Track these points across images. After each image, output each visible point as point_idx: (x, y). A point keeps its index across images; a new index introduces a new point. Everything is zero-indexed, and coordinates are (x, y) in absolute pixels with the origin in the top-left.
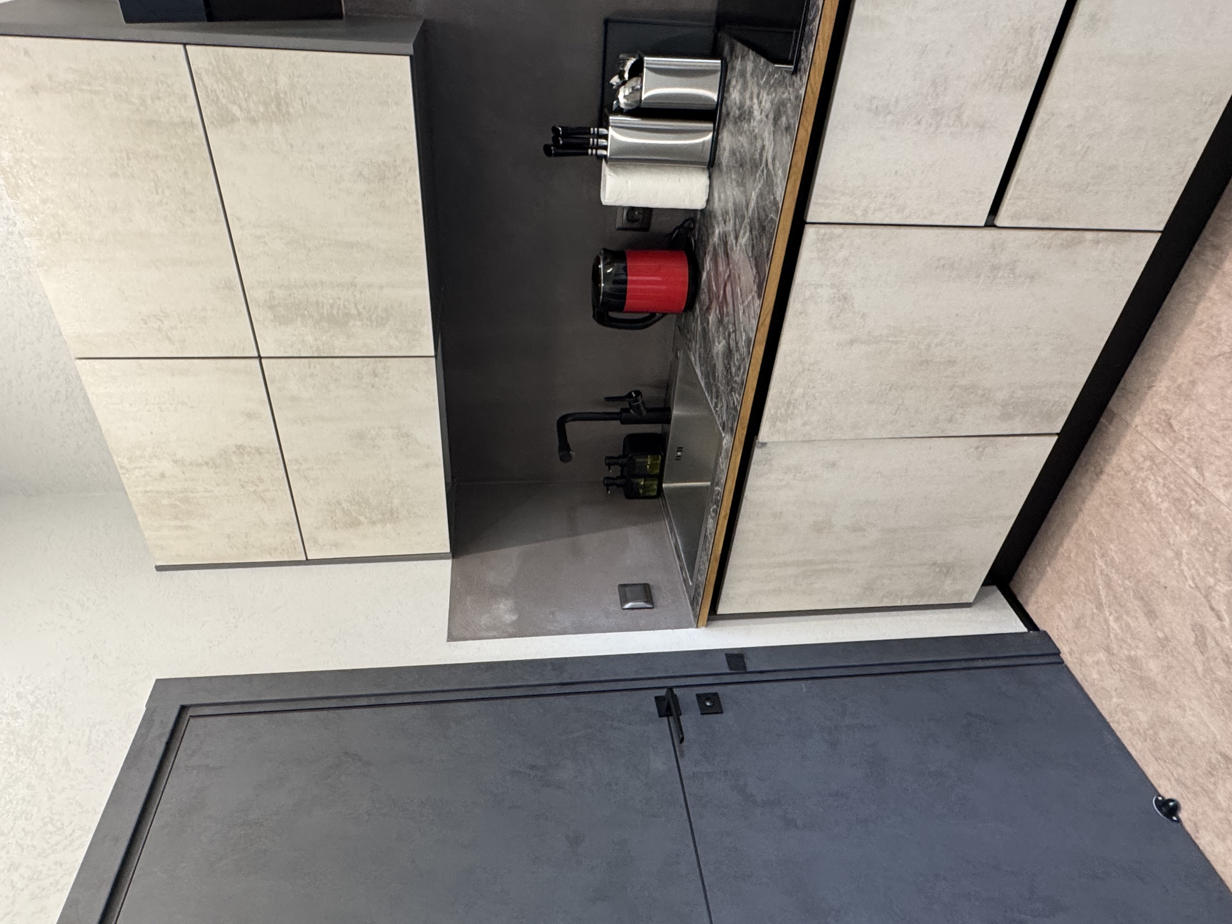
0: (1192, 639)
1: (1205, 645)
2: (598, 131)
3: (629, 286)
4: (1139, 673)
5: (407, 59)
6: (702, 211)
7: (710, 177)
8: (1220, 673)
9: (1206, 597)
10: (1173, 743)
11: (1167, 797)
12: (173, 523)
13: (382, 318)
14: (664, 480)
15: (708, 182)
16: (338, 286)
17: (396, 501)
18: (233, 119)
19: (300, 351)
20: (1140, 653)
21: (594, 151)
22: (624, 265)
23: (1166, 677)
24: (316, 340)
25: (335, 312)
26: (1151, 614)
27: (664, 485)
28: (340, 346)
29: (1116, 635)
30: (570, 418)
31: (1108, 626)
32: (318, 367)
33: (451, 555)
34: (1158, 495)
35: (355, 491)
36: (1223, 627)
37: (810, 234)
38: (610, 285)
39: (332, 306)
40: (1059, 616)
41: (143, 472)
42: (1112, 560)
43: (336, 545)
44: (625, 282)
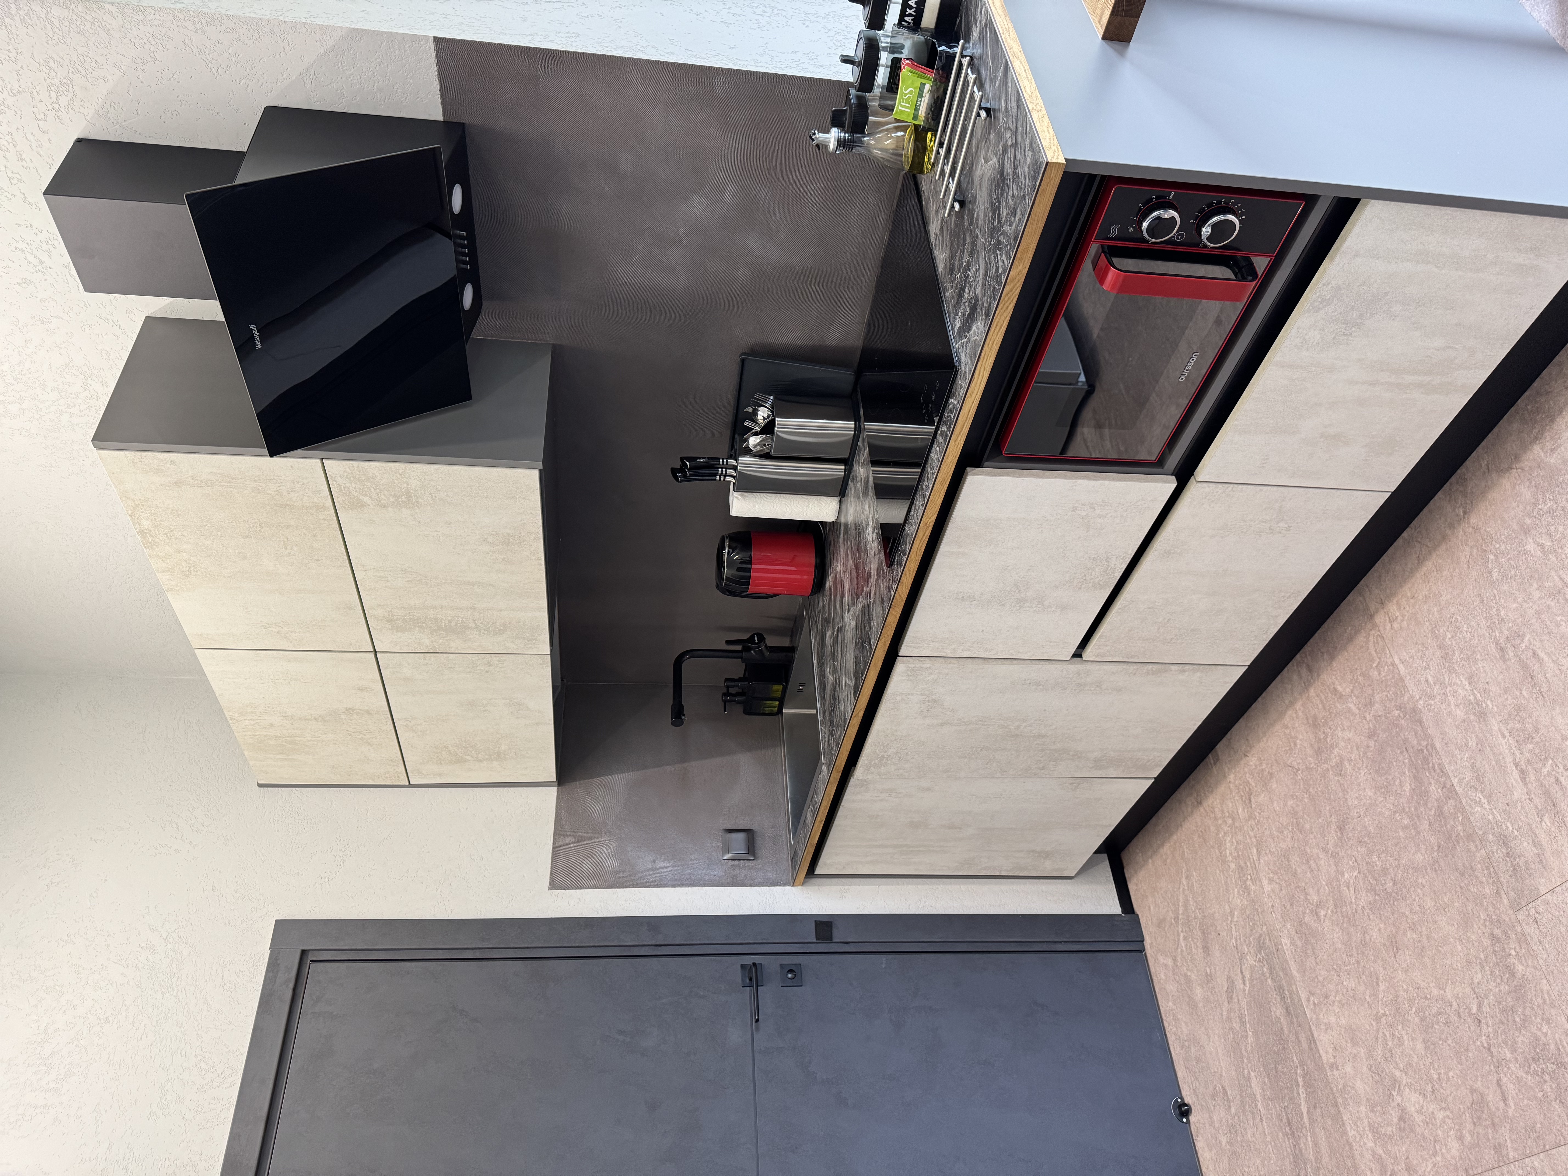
0: (1225, 988)
1: (1231, 998)
2: (727, 461)
3: (753, 574)
4: (1189, 992)
8: (1234, 1025)
9: (1240, 960)
10: (1198, 1060)
11: (1187, 1100)
12: (279, 757)
13: (500, 630)
14: (785, 705)
15: (837, 506)
16: (457, 609)
17: (503, 747)
18: (364, 505)
20: (1193, 977)
21: (722, 478)
22: (749, 553)
23: (1204, 1006)
24: (432, 642)
25: (453, 625)
26: (1206, 949)
27: (784, 709)
28: (456, 644)
29: (1182, 951)
30: (689, 655)
31: (1179, 940)
32: (432, 659)
33: (556, 784)
34: (1231, 854)
35: (463, 739)
36: (1244, 990)
38: (734, 572)
39: (450, 622)
40: (1149, 908)
41: (252, 723)
42: (1193, 885)
43: (440, 775)
44: (749, 570)
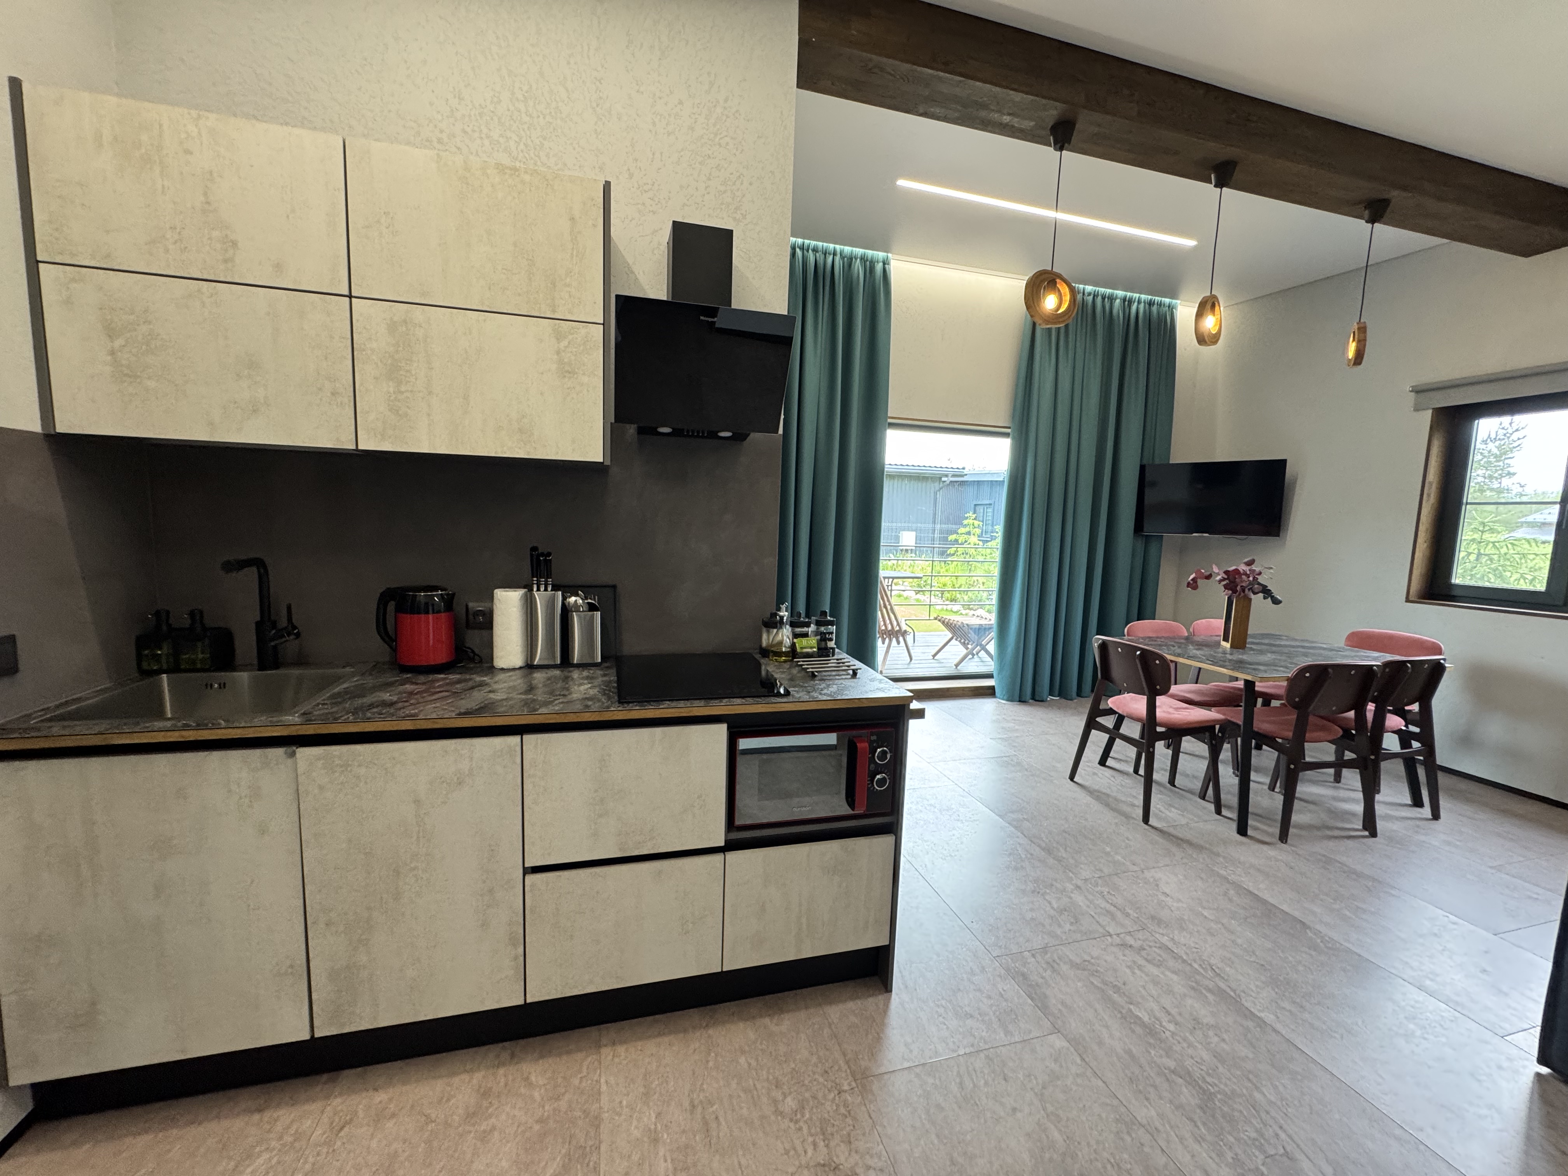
2: (549, 584)
3: (423, 616)
5: (601, 460)
6: (493, 667)
7: (521, 668)
12: (106, 132)
13: (397, 411)
14: (170, 675)
15: (517, 667)
17: (150, 384)
18: (559, 339)
19: (360, 333)
21: (535, 582)
24: (372, 350)
25: (402, 373)
27: (165, 675)
28: (366, 370)
30: (262, 571)
32: (342, 345)
33: (50, 432)
37: (513, 741)
38: (423, 601)
39: (408, 371)
41: (193, 134)
44: (427, 612)
